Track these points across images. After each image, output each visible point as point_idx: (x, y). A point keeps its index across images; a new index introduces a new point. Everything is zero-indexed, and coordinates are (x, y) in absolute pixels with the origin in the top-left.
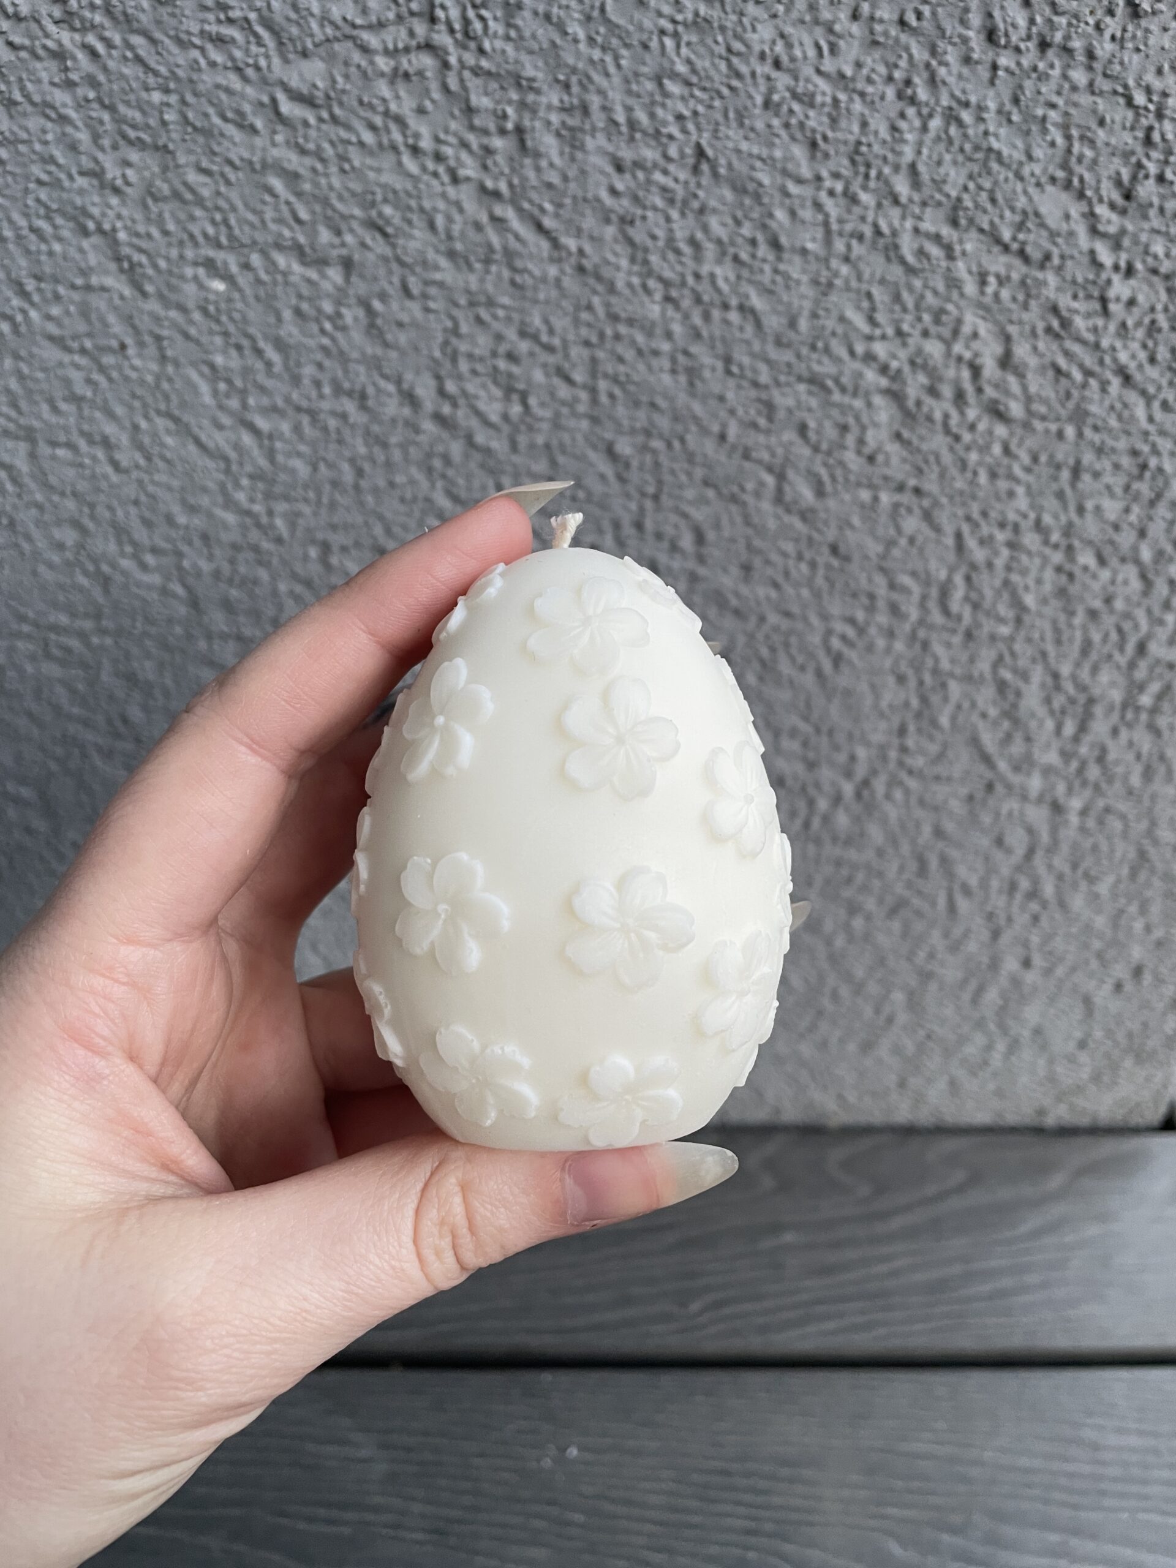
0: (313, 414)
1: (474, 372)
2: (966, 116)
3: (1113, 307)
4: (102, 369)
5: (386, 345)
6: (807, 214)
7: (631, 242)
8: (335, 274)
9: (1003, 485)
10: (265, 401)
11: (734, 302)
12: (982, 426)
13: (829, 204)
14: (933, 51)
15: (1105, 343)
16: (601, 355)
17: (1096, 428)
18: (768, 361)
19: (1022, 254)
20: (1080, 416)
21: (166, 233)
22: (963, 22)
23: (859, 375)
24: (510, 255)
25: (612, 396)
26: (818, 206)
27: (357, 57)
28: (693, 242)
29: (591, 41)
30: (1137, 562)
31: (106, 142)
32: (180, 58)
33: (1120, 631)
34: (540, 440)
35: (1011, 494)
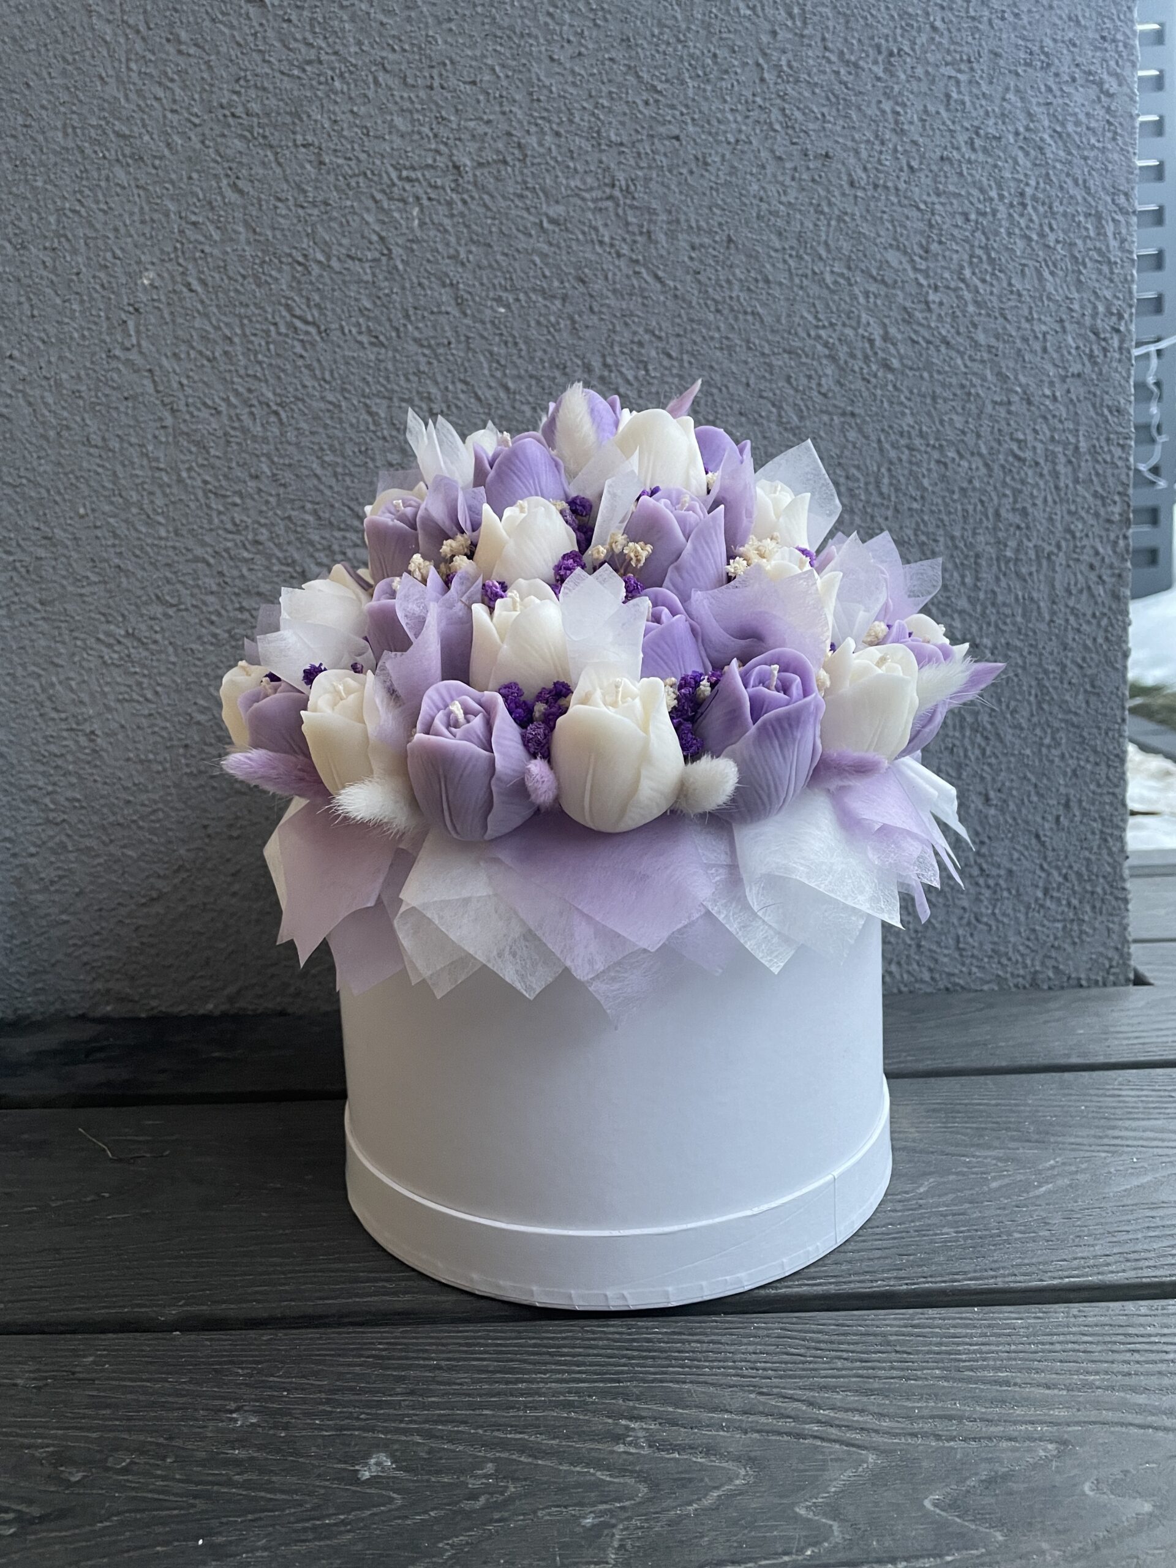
0: (538, 380)
1: (623, 353)
2: (847, 218)
3: (932, 306)
4: (436, 356)
5: (580, 338)
6: (780, 265)
7: (699, 282)
8: (558, 303)
9: (898, 408)
10: (515, 372)
11: (749, 310)
12: (880, 374)
13: (791, 262)
14: (828, 191)
15: (933, 325)
16: (685, 340)
17: (939, 372)
18: (768, 341)
19: (883, 282)
20: (929, 366)
21: (482, 284)
22: (840, 178)
23: (814, 347)
24: (642, 290)
25: (690, 363)
26: (785, 261)
27: (579, 202)
28: (728, 281)
29: (681, 193)
30: (980, 455)
31: (463, 242)
32: (503, 203)
33: (982, 502)
34: (653, 390)
35: (903, 414)
